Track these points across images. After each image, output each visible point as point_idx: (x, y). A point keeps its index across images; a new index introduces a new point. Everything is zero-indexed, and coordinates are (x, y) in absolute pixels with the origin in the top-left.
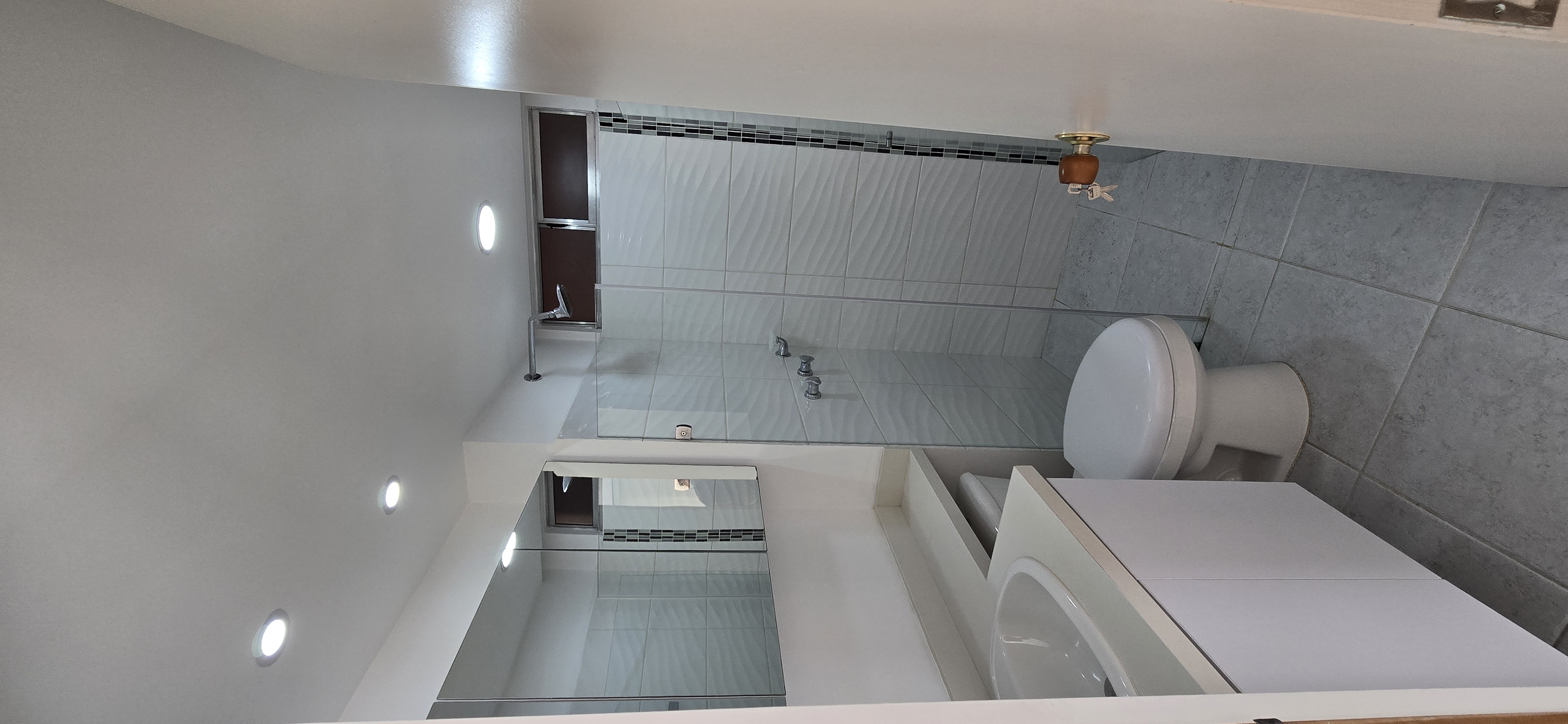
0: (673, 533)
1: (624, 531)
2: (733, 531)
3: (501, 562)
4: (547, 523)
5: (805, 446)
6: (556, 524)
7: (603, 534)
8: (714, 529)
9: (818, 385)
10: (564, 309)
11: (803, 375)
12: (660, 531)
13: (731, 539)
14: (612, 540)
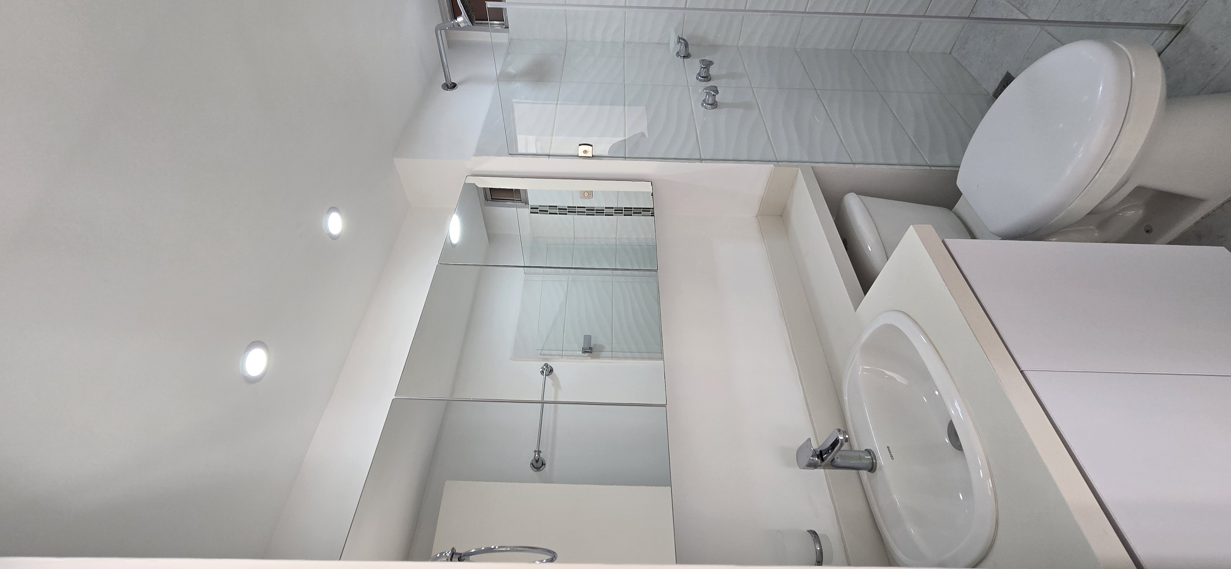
0: (586, 209)
1: (547, 206)
2: (634, 208)
3: (448, 238)
4: (485, 199)
5: (698, 165)
6: (492, 199)
7: (530, 208)
8: (618, 207)
9: (715, 95)
10: (466, 16)
11: (701, 81)
12: (575, 207)
13: (633, 214)
14: (538, 213)
